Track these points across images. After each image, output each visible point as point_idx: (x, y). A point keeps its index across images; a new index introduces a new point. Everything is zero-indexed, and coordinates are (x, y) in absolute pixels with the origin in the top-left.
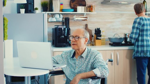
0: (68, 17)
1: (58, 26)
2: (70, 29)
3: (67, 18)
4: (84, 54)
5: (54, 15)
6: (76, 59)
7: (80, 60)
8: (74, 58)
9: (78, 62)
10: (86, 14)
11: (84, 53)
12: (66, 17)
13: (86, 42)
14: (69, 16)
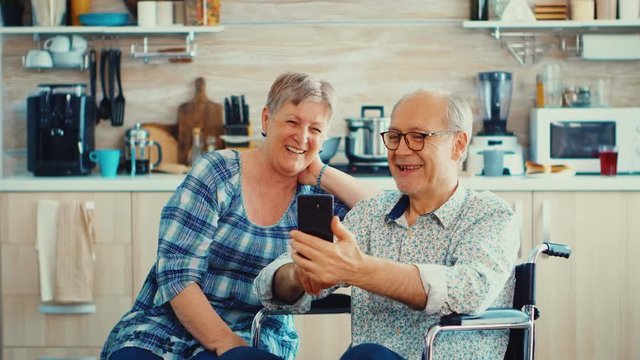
0: (114, 48)
1: (53, 87)
2: (121, 99)
3: (111, 50)
4: (446, 210)
5: (46, 40)
6: (406, 225)
7: (425, 235)
8: (397, 221)
9: (414, 242)
10: (196, 34)
11: (447, 203)
12: (108, 48)
13: (460, 152)
14: (121, 42)
